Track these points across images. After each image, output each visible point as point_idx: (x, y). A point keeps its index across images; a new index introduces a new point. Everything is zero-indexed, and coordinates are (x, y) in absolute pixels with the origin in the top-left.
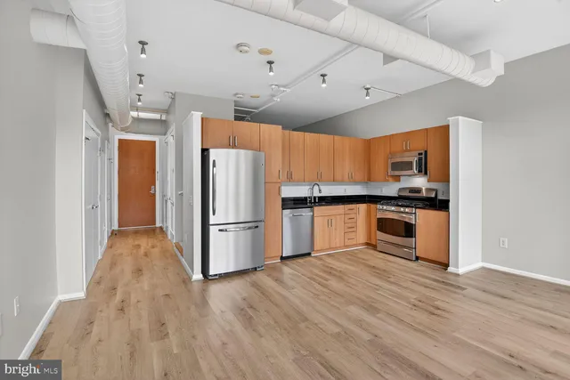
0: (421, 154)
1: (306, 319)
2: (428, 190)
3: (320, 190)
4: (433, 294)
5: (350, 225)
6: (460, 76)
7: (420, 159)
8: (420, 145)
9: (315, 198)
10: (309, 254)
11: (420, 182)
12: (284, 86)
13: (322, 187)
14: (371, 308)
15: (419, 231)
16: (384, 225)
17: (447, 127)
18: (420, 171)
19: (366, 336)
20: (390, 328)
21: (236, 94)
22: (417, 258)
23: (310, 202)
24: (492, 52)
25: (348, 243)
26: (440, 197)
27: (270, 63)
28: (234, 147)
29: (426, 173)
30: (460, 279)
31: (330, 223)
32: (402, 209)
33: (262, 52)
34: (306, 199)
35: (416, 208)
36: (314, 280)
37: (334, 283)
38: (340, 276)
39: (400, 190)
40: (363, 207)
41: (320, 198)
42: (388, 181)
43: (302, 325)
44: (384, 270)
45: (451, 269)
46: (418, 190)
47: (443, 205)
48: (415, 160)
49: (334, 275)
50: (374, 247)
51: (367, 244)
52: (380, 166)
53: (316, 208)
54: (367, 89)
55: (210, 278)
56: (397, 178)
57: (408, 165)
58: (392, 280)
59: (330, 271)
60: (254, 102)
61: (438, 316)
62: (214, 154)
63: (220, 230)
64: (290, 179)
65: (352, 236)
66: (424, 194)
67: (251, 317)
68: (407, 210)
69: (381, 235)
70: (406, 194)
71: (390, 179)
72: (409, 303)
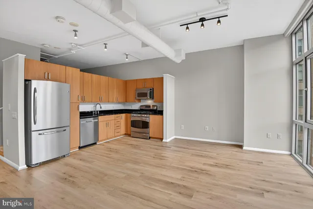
0: (151, 89)
1: (106, 175)
2: (154, 106)
3: (101, 107)
4: (159, 151)
5: (118, 125)
6: (168, 56)
7: (151, 92)
8: (150, 85)
9: (97, 111)
10: (95, 144)
11: (150, 102)
12: (80, 45)
13: (102, 106)
14: (136, 162)
15: (151, 125)
16: (134, 124)
17: (163, 78)
18: (151, 97)
19: (138, 175)
20: (146, 168)
21: (43, 45)
22: (150, 138)
23: (95, 114)
24: (182, 50)
25: (116, 134)
26: (158, 109)
27: (75, 31)
28: (48, 79)
29: (153, 98)
30: (168, 144)
31: (107, 125)
32: (143, 115)
33: (71, 24)
34: (92, 112)
35: (149, 114)
36: (103, 156)
37: (114, 155)
38: (117, 151)
39: (141, 106)
40: (123, 115)
41: (100, 111)
43: (106, 178)
44: (137, 145)
45: (164, 140)
46: (149, 106)
47: (161, 113)
48: (148, 92)
49: (113, 151)
50: (129, 135)
51: (125, 134)
52: (132, 94)
53: (99, 117)
54: (127, 55)
55: (33, 166)
56: (139, 101)
58: (141, 149)
59: (110, 150)
60: (56, 51)
61: (164, 159)
62: (34, 84)
63: (39, 134)
64: (84, 100)
65: (118, 130)
66: (151, 108)
67: (73, 181)
68: (145, 116)
69: (133, 129)
70: (144, 108)
71: (136, 101)
72: (151, 157)
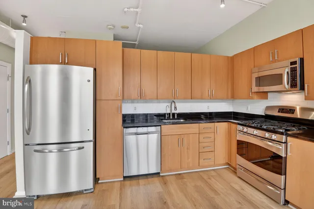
0: (295, 63)
3: (176, 107)
7: (293, 70)
9: (174, 114)
11: (294, 100)
16: (243, 148)
18: (293, 85)
23: (169, 119)
29: (302, 88)
32: (267, 135)
35: (287, 135)
39: (268, 108)
42: (252, 98)
46: (292, 110)
48: (285, 72)
52: (244, 80)
56: (264, 95)
57: (277, 79)
66: (298, 115)
68: (274, 137)
69: (241, 161)
